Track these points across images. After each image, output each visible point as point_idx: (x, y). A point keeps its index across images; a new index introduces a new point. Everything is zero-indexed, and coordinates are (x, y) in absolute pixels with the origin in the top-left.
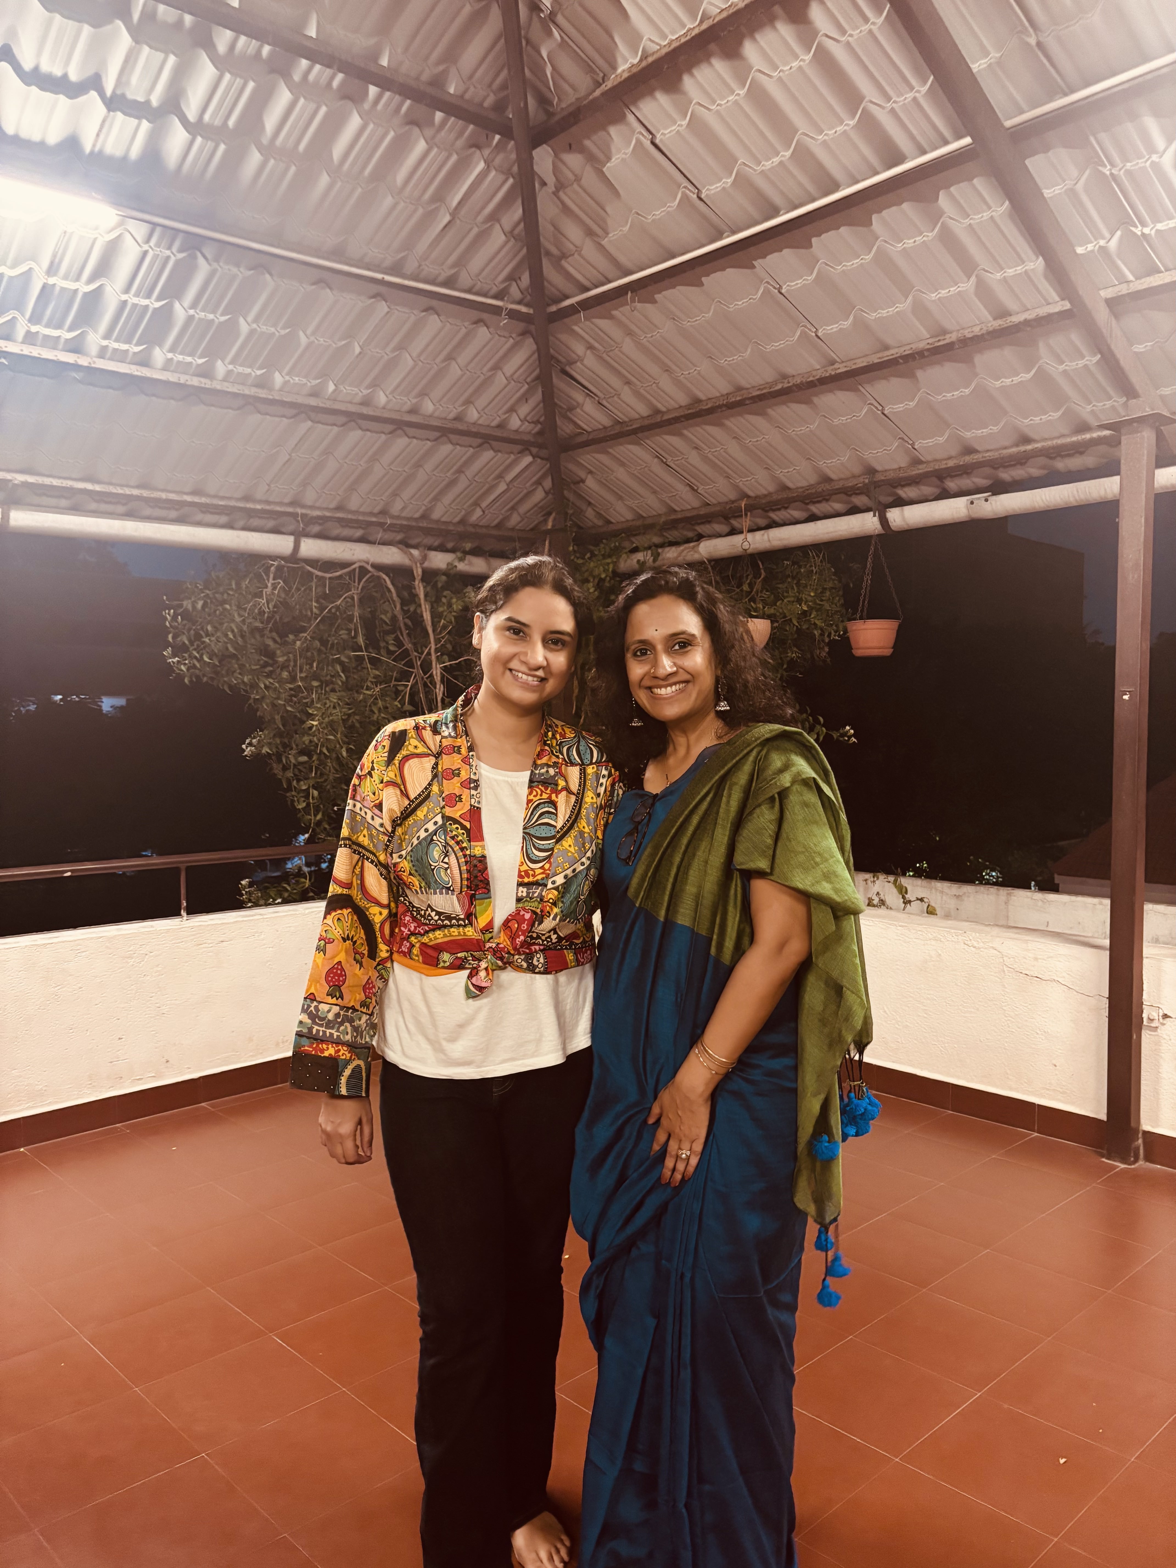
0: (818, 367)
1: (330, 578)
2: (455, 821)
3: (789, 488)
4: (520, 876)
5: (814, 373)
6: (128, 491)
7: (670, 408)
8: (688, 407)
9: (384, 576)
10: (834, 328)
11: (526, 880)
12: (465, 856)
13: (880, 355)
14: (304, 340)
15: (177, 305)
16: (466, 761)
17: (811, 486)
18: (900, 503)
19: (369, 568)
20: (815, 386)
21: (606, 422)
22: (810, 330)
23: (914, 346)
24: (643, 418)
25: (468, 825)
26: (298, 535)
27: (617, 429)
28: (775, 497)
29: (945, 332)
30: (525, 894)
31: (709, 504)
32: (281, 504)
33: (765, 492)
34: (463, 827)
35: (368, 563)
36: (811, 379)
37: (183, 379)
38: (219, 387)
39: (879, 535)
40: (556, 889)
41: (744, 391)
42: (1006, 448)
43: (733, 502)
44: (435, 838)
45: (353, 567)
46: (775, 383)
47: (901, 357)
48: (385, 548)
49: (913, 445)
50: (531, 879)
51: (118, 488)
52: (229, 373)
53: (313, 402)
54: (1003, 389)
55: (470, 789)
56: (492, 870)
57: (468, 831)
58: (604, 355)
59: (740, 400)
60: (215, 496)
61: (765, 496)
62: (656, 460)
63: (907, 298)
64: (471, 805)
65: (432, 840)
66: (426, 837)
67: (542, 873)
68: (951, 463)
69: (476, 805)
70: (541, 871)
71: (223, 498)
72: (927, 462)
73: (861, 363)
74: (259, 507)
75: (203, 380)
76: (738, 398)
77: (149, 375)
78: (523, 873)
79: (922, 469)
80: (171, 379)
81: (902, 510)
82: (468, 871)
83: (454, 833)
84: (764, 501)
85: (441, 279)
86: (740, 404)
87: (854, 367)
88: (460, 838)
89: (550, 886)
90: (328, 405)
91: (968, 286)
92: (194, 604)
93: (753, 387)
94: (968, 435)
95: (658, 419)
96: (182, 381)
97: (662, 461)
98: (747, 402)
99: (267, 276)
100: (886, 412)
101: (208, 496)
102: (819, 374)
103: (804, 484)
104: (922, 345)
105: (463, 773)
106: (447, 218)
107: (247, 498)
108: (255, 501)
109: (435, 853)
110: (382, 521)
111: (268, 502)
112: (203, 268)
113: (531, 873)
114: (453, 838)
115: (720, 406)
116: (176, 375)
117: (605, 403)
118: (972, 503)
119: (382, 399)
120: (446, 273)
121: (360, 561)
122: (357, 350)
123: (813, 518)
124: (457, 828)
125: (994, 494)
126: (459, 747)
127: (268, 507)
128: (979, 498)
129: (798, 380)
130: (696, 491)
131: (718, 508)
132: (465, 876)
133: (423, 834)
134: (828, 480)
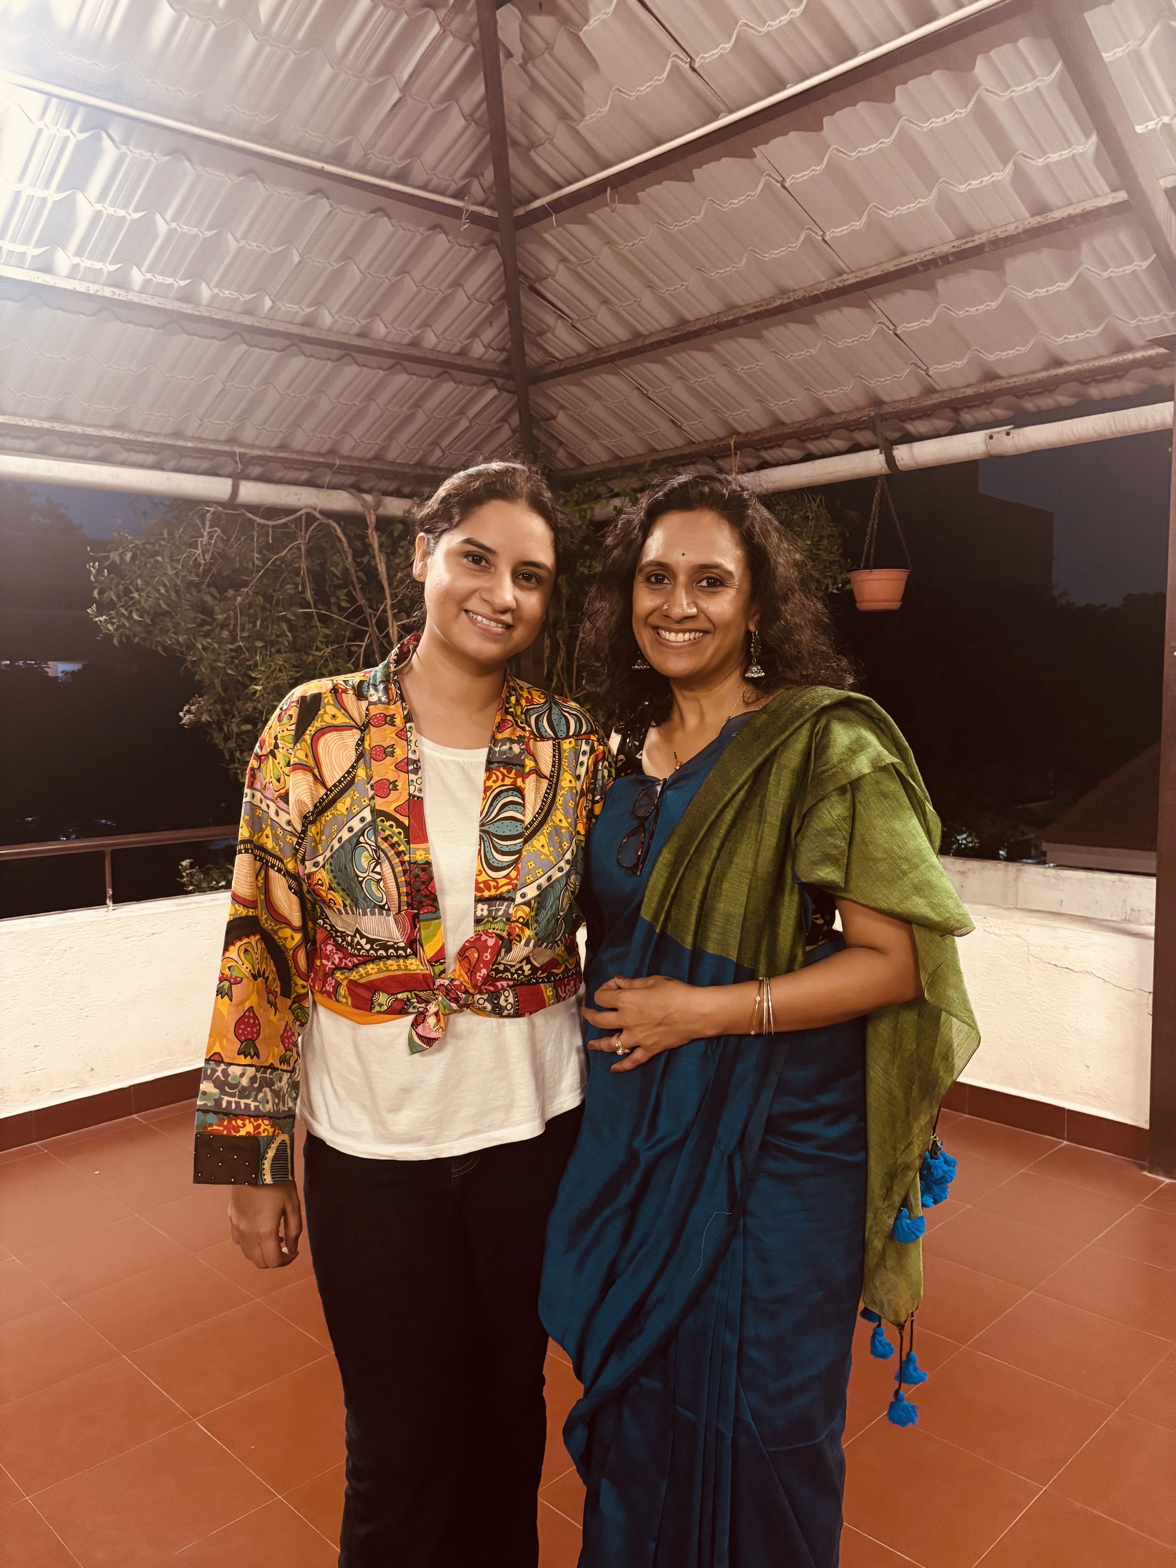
0: (824, 279)
1: (273, 526)
2: (388, 817)
3: (783, 424)
4: (478, 889)
5: (819, 286)
6: (37, 424)
7: (653, 330)
8: (673, 329)
9: (334, 524)
10: (844, 230)
11: (486, 894)
12: (402, 863)
13: (896, 262)
14: (233, 245)
15: (80, 196)
16: (402, 734)
17: (808, 421)
18: (909, 439)
19: (318, 515)
20: (820, 301)
21: (580, 348)
22: (816, 233)
23: (936, 250)
24: (621, 342)
25: (406, 822)
26: (237, 477)
27: (593, 356)
28: (768, 434)
29: (972, 233)
30: (485, 913)
31: (694, 443)
32: (216, 441)
33: (757, 428)
34: (400, 824)
35: (315, 509)
36: (816, 292)
37: (93, 289)
38: (135, 300)
39: (886, 476)
40: (528, 904)
41: (736, 310)
42: (1034, 372)
43: (721, 439)
44: (362, 839)
45: (299, 513)
46: (773, 299)
47: (922, 264)
48: (334, 493)
49: (926, 371)
50: (493, 892)
51: (25, 420)
52: (147, 282)
53: (247, 320)
54: (1036, 301)
55: (408, 772)
56: (440, 881)
57: (406, 830)
58: (579, 269)
59: (733, 320)
60: (140, 432)
61: (758, 432)
62: (636, 392)
63: (930, 191)
64: (410, 795)
65: (358, 842)
66: (350, 839)
67: (508, 884)
68: (970, 392)
69: (416, 793)
70: (507, 881)
71: (148, 434)
72: (942, 391)
73: (874, 272)
74: (190, 445)
75: (117, 291)
76: (730, 318)
77: (51, 283)
78: (482, 885)
79: (936, 399)
80: (79, 289)
81: (911, 448)
82: (408, 884)
83: (387, 833)
84: (756, 438)
85: (390, 171)
86: (733, 324)
87: (866, 277)
88: (395, 839)
89: (519, 900)
90: (265, 324)
91: (1003, 175)
92: (122, 556)
93: (748, 305)
94: (991, 358)
95: (639, 343)
96: (92, 292)
97: (643, 393)
98: (741, 322)
99: (187, 163)
100: (898, 332)
101: (131, 431)
102: (824, 288)
103: (802, 418)
104: (945, 249)
105: (398, 751)
106: (397, 95)
107: (176, 434)
108: (186, 439)
109: (363, 860)
110: (331, 461)
111: (201, 440)
112: (110, 152)
113: (492, 884)
114: (385, 839)
115: (709, 328)
116: (86, 284)
117: (578, 325)
118: (991, 437)
119: (326, 319)
120: (396, 165)
121: (306, 507)
122: (296, 259)
123: (809, 457)
124: (391, 826)
125: (1017, 426)
126: (393, 717)
127: (201, 445)
128: (999, 432)
129: (800, 295)
130: (680, 427)
131: (704, 447)
132: (404, 890)
133: (346, 835)
134: (828, 413)
